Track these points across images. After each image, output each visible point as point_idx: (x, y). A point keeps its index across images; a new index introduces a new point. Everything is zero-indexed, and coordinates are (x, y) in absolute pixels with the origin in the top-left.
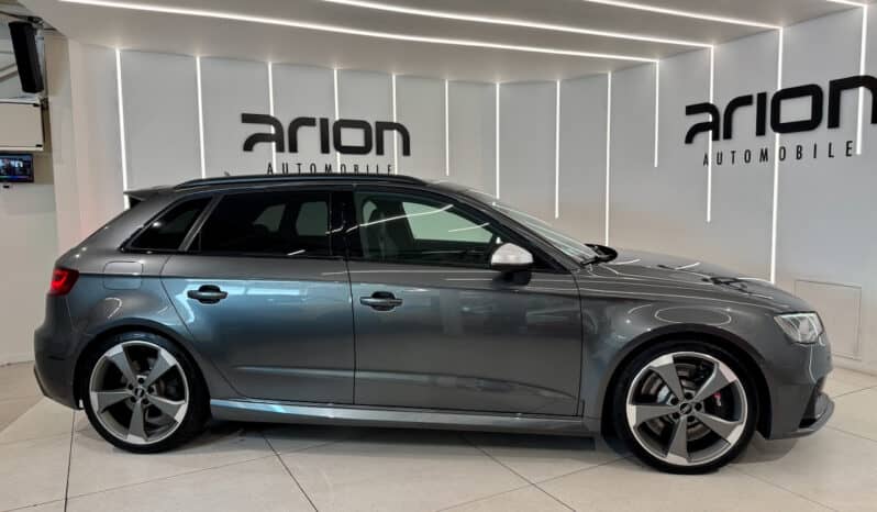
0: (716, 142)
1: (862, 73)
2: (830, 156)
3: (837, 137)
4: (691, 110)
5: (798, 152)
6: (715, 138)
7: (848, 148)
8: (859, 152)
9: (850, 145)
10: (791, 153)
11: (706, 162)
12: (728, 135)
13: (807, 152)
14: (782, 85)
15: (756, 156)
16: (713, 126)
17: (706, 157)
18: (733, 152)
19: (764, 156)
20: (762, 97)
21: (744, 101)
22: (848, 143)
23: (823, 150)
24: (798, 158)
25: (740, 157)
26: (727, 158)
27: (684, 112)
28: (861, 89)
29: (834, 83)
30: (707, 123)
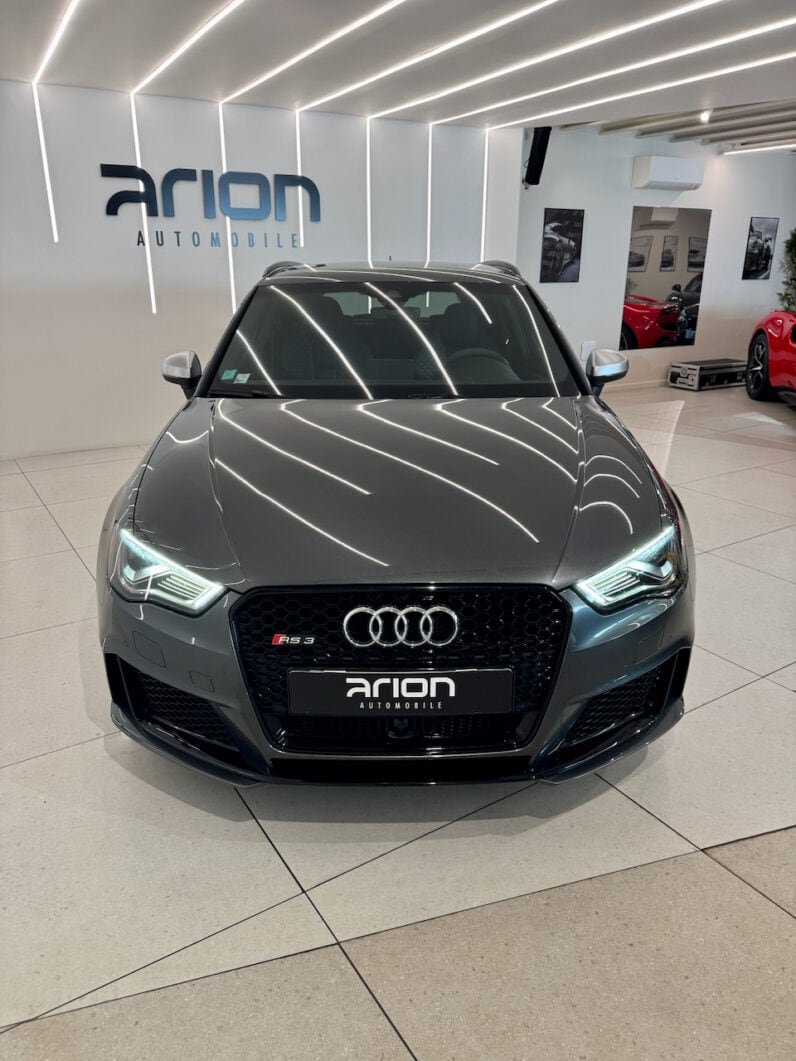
0: (153, 219)
1: (299, 174)
2: (279, 246)
3: (284, 230)
4: (109, 171)
5: (250, 240)
6: (152, 212)
7: (293, 241)
8: (302, 245)
9: (295, 238)
10: (244, 240)
11: (141, 241)
12: (169, 212)
13: (258, 240)
14: (227, 167)
15: (206, 240)
16: (148, 197)
17: (140, 234)
18: (178, 233)
19: (215, 240)
20: (208, 175)
21: (188, 175)
22: (293, 235)
23: (273, 241)
24: (250, 246)
25: (186, 238)
26: (170, 238)
27: (98, 171)
28: (300, 188)
29: (278, 178)
30: (138, 193)
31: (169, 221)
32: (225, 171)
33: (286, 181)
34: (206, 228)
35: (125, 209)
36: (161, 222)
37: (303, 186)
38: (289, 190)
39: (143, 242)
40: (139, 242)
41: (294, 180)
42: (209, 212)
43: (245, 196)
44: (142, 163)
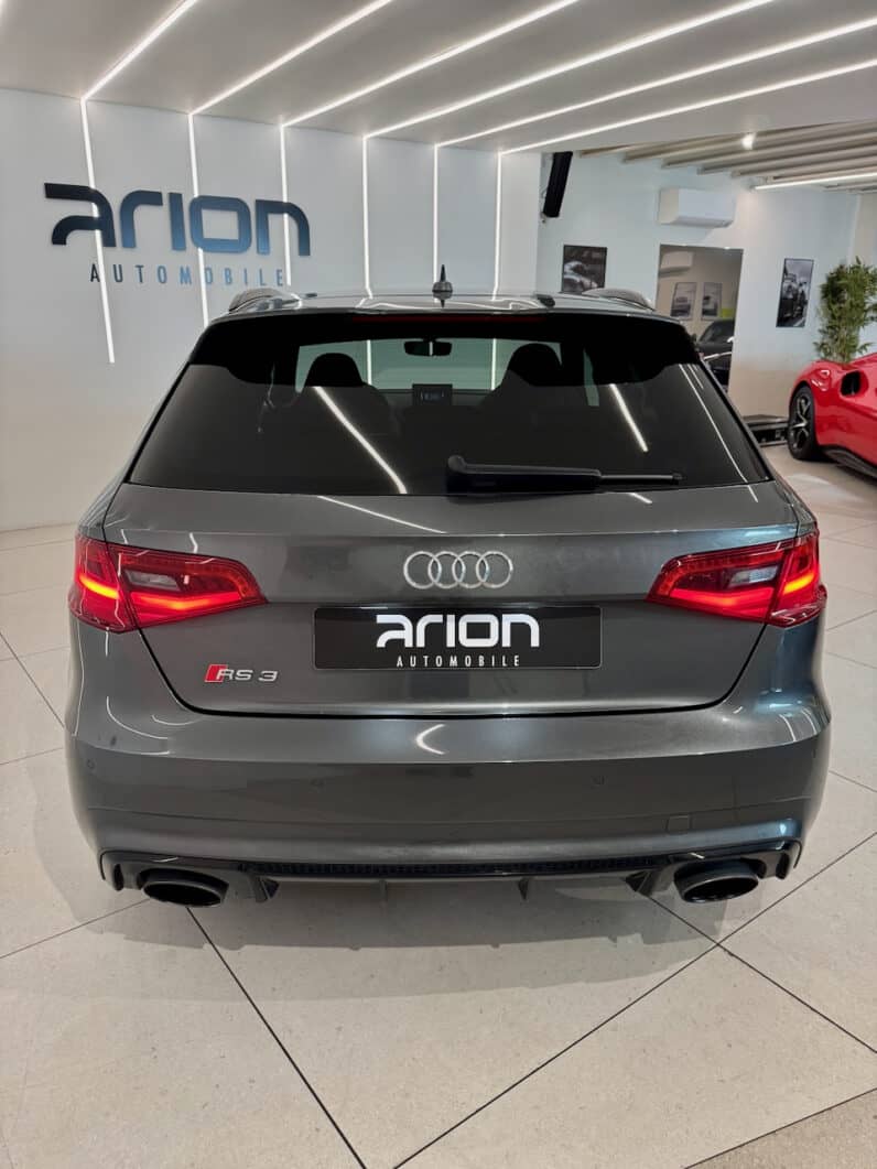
0: (109, 249)
1: (285, 200)
2: (262, 284)
3: (267, 264)
4: (55, 191)
5: (226, 277)
6: (109, 241)
7: (279, 278)
8: (289, 282)
10: (219, 277)
11: (95, 276)
12: (129, 242)
13: (237, 276)
14: (199, 190)
15: (174, 276)
16: (104, 224)
17: (94, 268)
18: (140, 267)
19: (186, 276)
20: (176, 199)
21: (153, 198)
22: (278, 271)
23: (254, 278)
24: (227, 283)
25: (150, 273)
26: (130, 274)
27: (42, 191)
28: (286, 216)
29: (260, 203)
30: (90, 219)
31: (128, 252)
32: (196, 195)
33: (269, 207)
34: (174, 261)
35: (75, 237)
36: (119, 254)
37: (291, 215)
38: (273, 219)
39: (97, 277)
40: (93, 277)
41: (279, 207)
42: (178, 243)
43: (220, 225)
44: (96, 184)
